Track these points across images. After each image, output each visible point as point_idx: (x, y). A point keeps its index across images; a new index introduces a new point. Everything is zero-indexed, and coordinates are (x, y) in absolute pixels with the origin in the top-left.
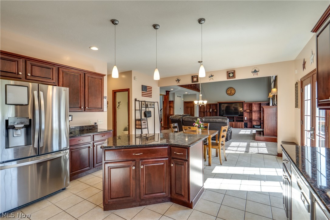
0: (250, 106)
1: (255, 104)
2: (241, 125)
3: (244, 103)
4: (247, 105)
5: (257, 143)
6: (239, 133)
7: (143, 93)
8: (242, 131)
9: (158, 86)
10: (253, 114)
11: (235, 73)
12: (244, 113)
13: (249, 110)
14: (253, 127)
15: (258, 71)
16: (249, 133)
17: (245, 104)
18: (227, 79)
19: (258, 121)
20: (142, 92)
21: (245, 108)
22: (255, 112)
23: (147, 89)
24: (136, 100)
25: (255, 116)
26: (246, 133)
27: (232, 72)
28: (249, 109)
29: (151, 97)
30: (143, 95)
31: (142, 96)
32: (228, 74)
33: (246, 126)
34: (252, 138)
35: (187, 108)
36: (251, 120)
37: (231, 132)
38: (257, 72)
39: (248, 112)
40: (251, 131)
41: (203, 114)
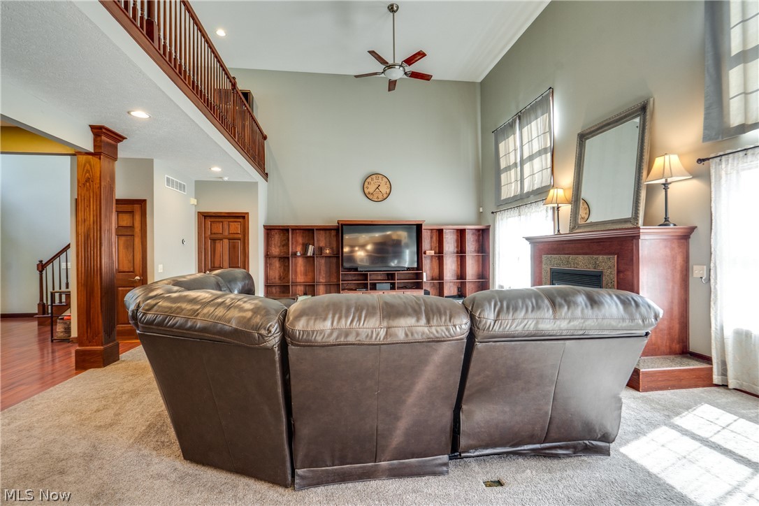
0: (431, 238)
3: (423, 227)
13: (431, 249)
35: (214, 240)
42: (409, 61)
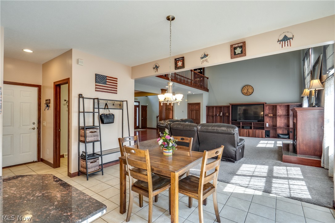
0: (273, 109)
1: (280, 106)
2: (260, 133)
3: (265, 105)
4: (269, 108)
5: (285, 168)
6: (257, 145)
7: (97, 87)
8: (261, 142)
9: (132, 78)
10: (277, 119)
11: (245, 47)
12: (265, 118)
13: (273, 114)
14: (277, 136)
15: (292, 38)
16: (272, 146)
17: (267, 106)
18: (232, 58)
19: (284, 129)
20: (96, 85)
21: (267, 111)
22: (280, 116)
23: (107, 80)
24: (80, 96)
25: (281, 122)
26: (268, 146)
27: (240, 45)
28: (272, 112)
29: (117, 93)
30: (97, 89)
31: (96, 91)
32: (233, 50)
33: (268, 135)
34: (276, 156)
35: (192, 111)
36: (274, 127)
37: (243, 147)
38: (289, 39)
39: (270, 117)
40: (275, 143)
41: (211, 118)
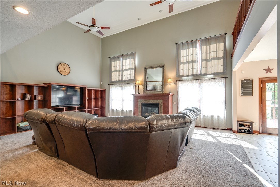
3: (87, 88)
10: (92, 102)
12: (87, 101)
42: (102, 28)
